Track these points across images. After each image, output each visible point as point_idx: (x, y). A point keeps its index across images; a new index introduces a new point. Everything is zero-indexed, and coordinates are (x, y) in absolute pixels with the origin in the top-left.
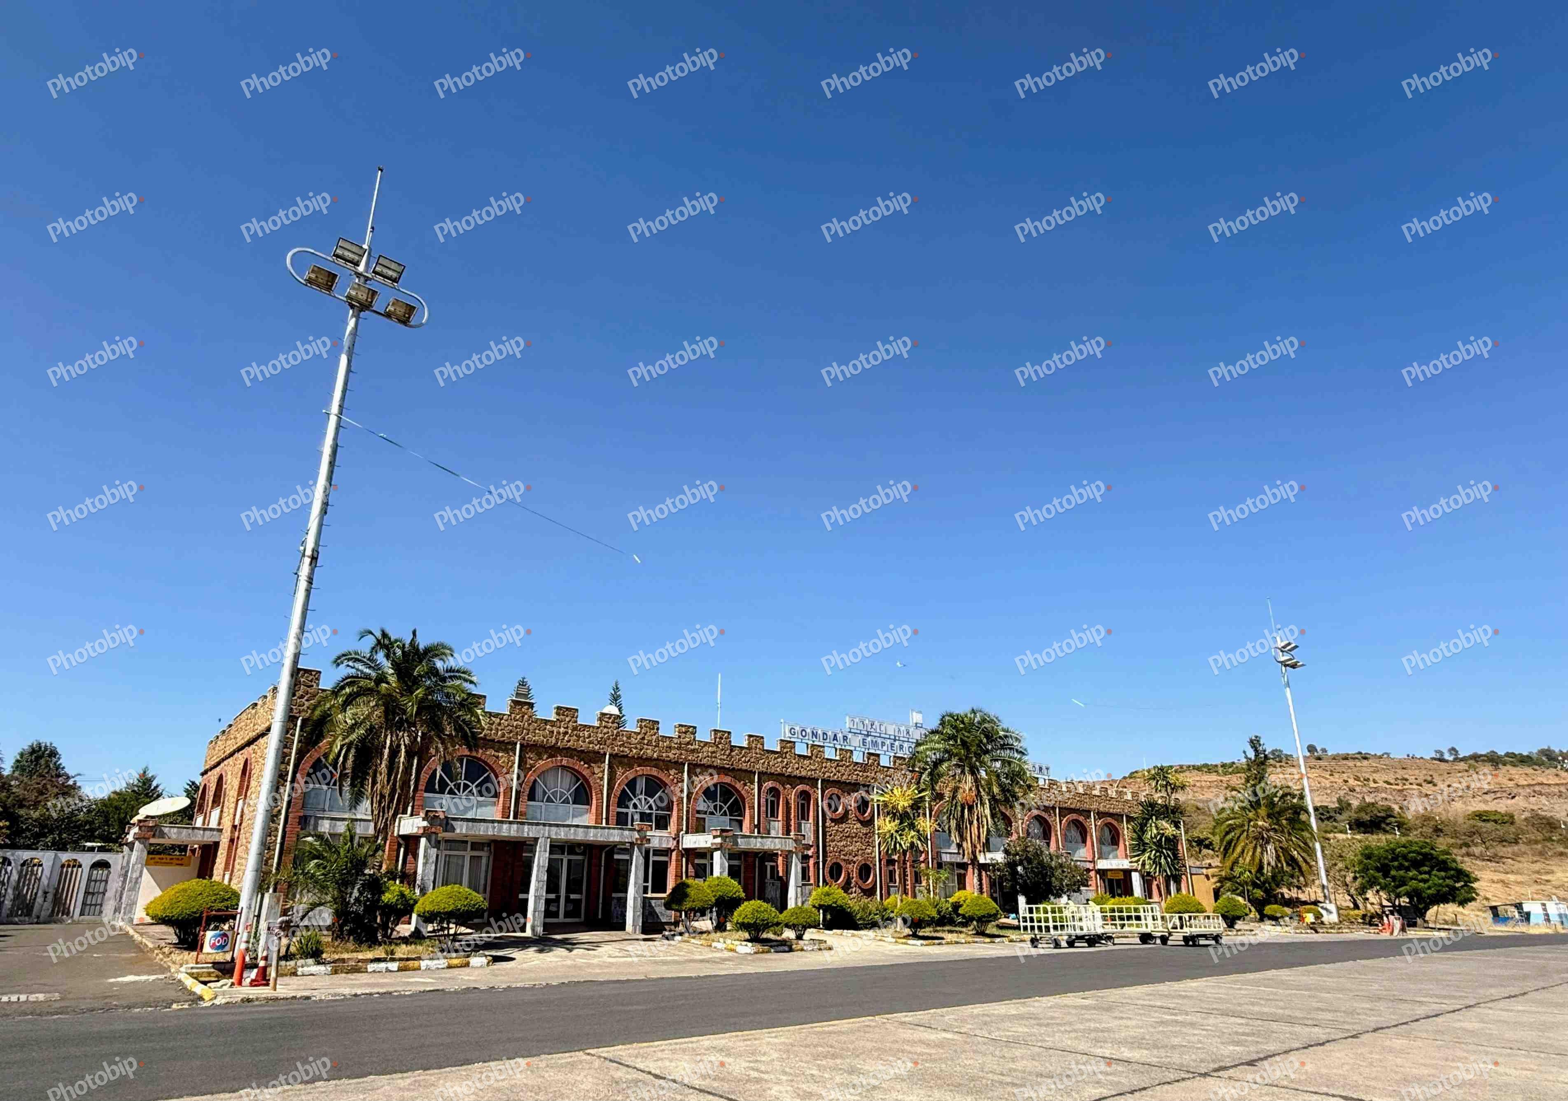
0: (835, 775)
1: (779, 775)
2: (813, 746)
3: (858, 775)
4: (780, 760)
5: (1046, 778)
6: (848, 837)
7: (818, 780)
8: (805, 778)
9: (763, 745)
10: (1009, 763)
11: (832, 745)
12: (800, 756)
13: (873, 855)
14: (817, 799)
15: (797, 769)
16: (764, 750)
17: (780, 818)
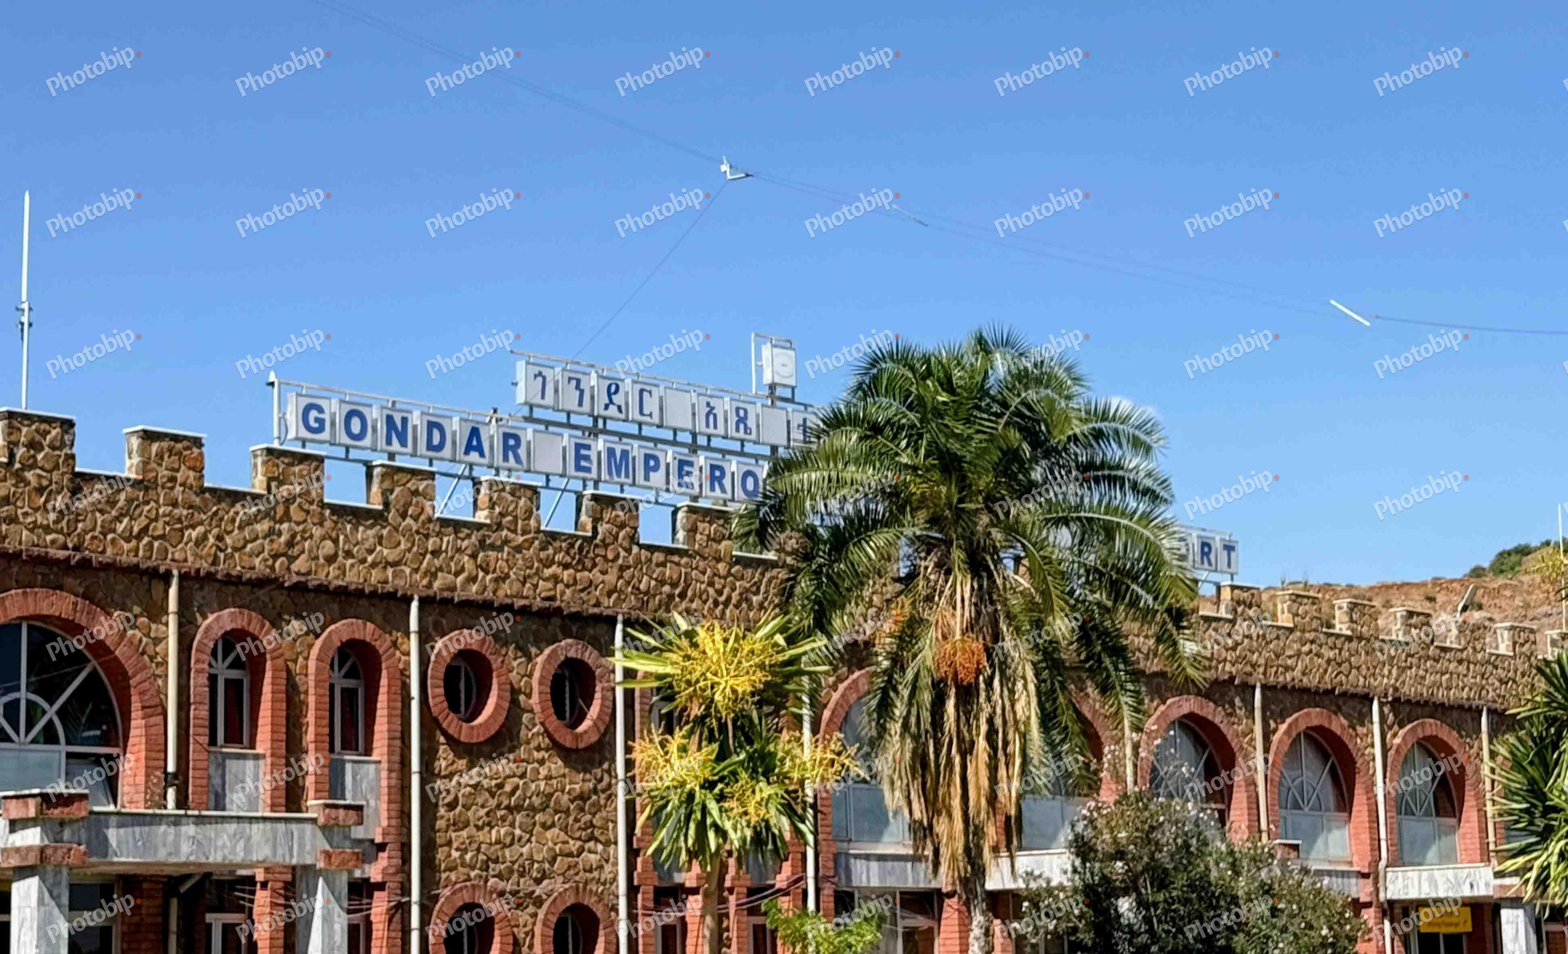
0: (473, 579)
1: (260, 583)
2: (391, 472)
3: (556, 579)
4: (262, 527)
5: (1226, 581)
6: (518, 808)
7: (408, 600)
8: (359, 593)
9: (199, 469)
10: (1110, 531)
11: (460, 469)
12: (339, 511)
13: (606, 875)
14: (404, 674)
15: (331, 559)
16: (203, 490)
17: (263, 746)
